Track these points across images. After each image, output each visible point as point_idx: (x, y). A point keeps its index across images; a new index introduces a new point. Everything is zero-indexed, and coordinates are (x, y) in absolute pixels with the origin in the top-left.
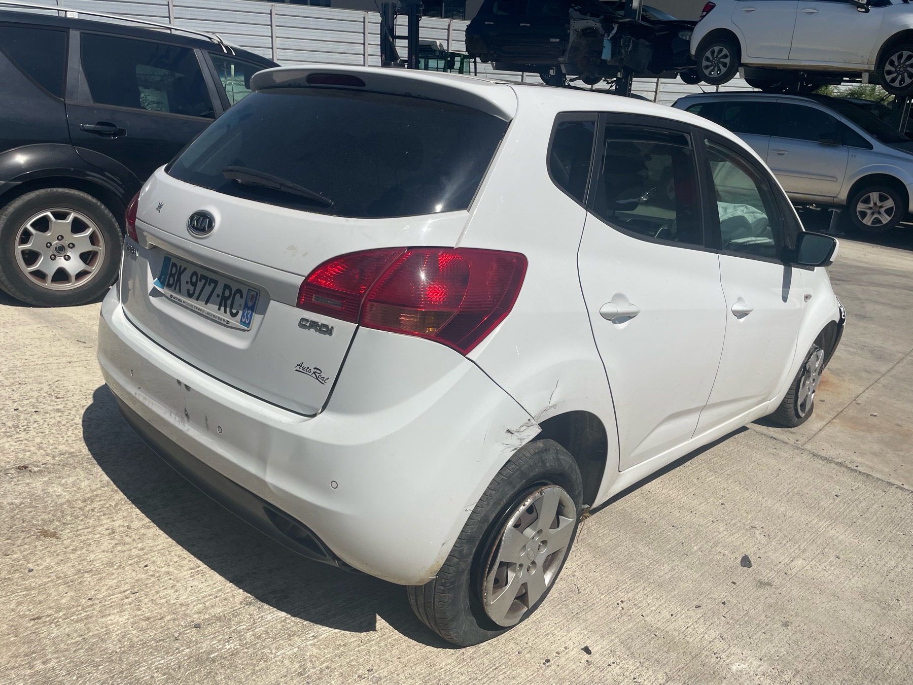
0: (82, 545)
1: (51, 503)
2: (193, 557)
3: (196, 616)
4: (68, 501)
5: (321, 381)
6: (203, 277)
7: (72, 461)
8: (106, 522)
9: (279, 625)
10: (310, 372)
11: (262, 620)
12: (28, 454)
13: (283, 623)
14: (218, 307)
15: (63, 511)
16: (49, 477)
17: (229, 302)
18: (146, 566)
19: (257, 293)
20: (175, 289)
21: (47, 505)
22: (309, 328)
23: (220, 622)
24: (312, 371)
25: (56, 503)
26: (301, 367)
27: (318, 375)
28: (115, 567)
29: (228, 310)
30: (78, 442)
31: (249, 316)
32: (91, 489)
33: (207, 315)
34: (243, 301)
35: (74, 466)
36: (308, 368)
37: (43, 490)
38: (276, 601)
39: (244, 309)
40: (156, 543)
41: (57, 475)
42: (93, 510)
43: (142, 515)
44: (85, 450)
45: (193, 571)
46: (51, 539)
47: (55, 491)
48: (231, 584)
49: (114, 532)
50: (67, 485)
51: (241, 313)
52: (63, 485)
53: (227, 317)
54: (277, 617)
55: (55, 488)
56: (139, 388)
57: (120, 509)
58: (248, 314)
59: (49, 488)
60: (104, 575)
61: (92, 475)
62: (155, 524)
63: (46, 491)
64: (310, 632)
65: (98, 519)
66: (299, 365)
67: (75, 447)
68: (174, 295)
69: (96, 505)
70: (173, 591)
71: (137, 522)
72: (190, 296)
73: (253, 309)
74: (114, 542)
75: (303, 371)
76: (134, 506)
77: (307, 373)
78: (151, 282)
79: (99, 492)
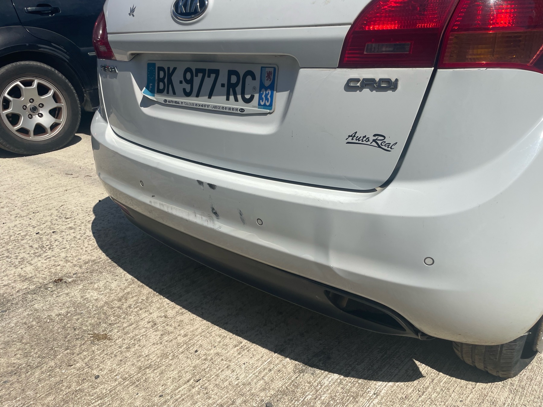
0: (133, 342)
1: (93, 308)
2: (232, 334)
3: (262, 394)
4: (106, 303)
5: (386, 148)
6: (198, 71)
7: (97, 268)
8: (145, 316)
9: (339, 388)
10: (368, 141)
11: (322, 386)
12: (59, 268)
13: (341, 386)
14: (225, 97)
15: (105, 312)
16: (82, 284)
17: (239, 89)
18: (196, 351)
19: (275, 69)
20: (168, 93)
21: (90, 310)
22: (360, 88)
23: (287, 396)
24: (371, 140)
25: (97, 306)
26: (355, 138)
27: (379, 142)
28: (170, 358)
29: (239, 97)
30: (95, 250)
31: (269, 97)
32: (121, 289)
33: (213, 109)
34: (257, 83)
35: (100, 271)
36: (364, 137)
37: (82, 297)
38: (322, 364)
39: (260, 91)
40: (195, 328)
41: (89, 281)
42: (130, 307)
43: (172, 304)
44: (103, 256)
45: (238, 348)
46: (104, 341)
47: (92, 296)
48: (276, 354)
49: (155, 324)
50: (100, 288)
51: (257, 96)
52: (96, 289)
53: (240, 105)
54: (332, 380)
55: (92, 294)
56: (153, 196)
57: (152, 302)
58: (266, 96)
59: (86, 294)
60: (163, 367)
61: (117, 276)
62: (186, 309)
63: (85, 298)
64: (369, 390)
65: (138, 315)
66: (351, 136)
67: (95, 255)
68: (168, 99)
69: (131, 301)
70: (230, 371)
71: (171, 311)
72: (188, 94)
73: (272, 87)
74: (159, 333)
75: (357, 141)
76: (162, 297)
77: (364, 142)
78: (139, 94)
79: (129, 290)
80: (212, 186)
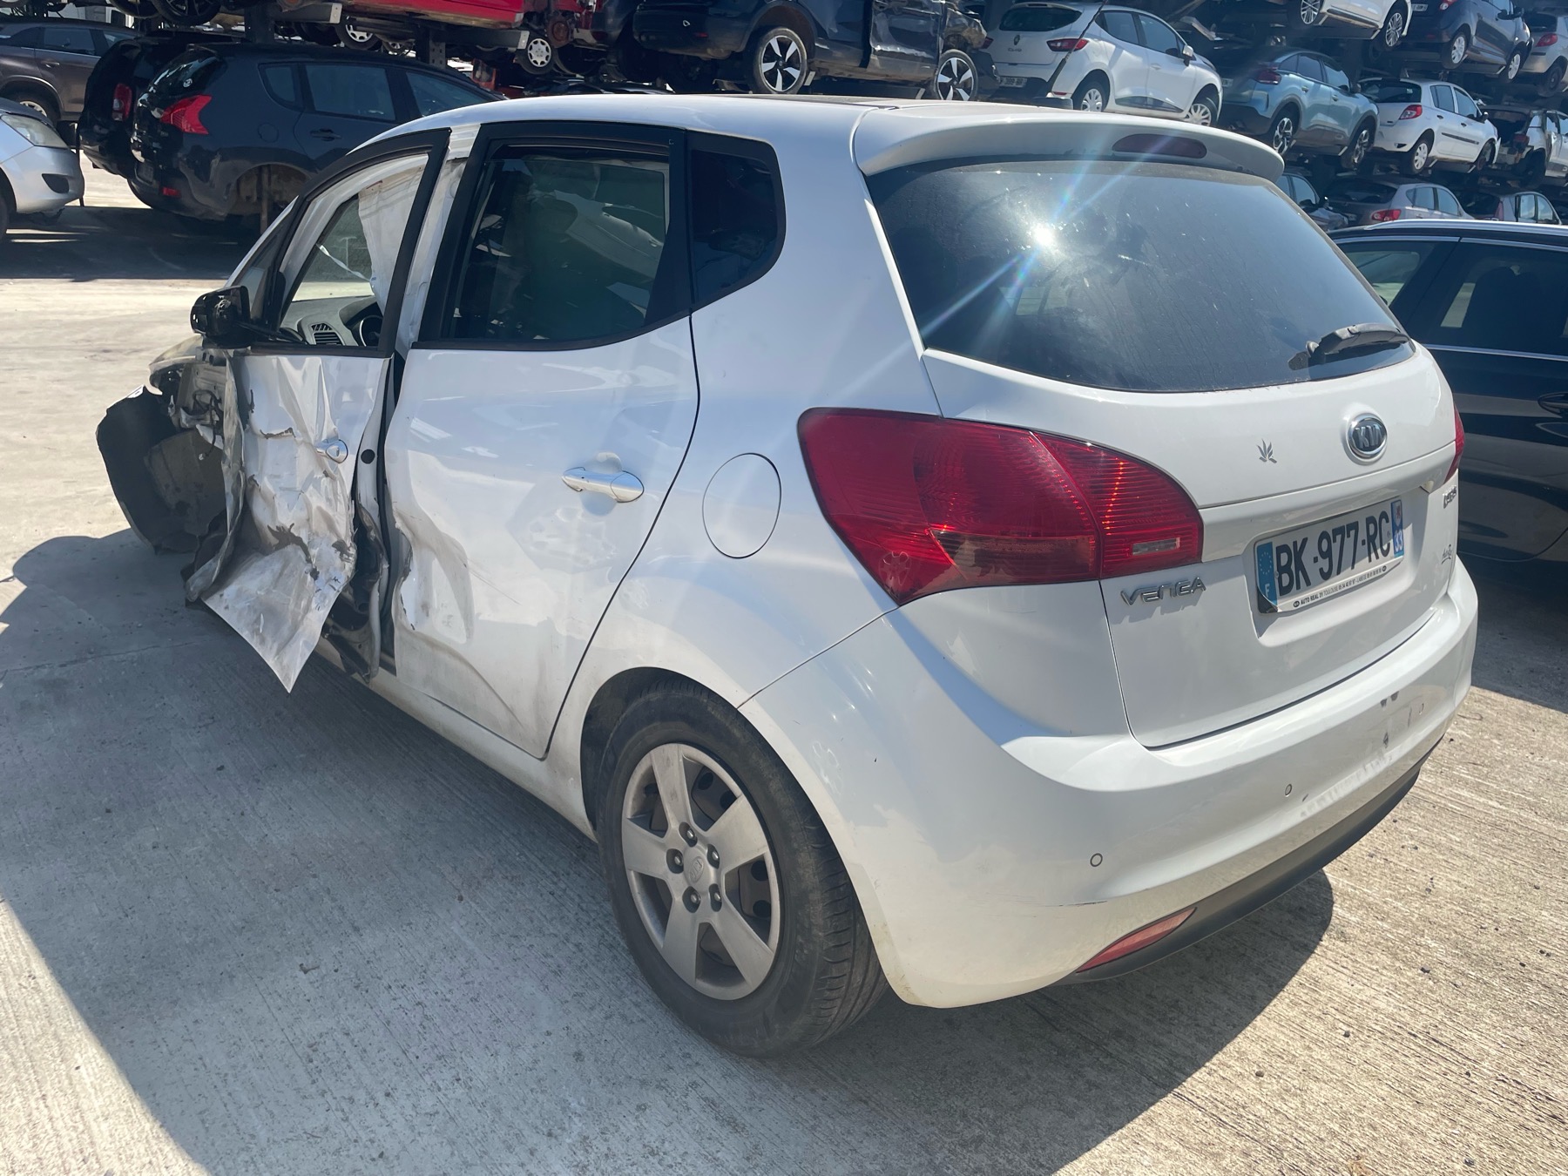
6: (1336, 532)
14: (1367, 559)
17: (1377, 541)
19: (1400, 501)
33: (1360, 583)
34: (1390, 526)
39: (1394, 535)
51: (1392, 542)
56: (1304, 799)
58: (1398, 538)
68: (1299, 598)
72: (1326, 576)
73: (1401, 525)
80: (1394, 697)
